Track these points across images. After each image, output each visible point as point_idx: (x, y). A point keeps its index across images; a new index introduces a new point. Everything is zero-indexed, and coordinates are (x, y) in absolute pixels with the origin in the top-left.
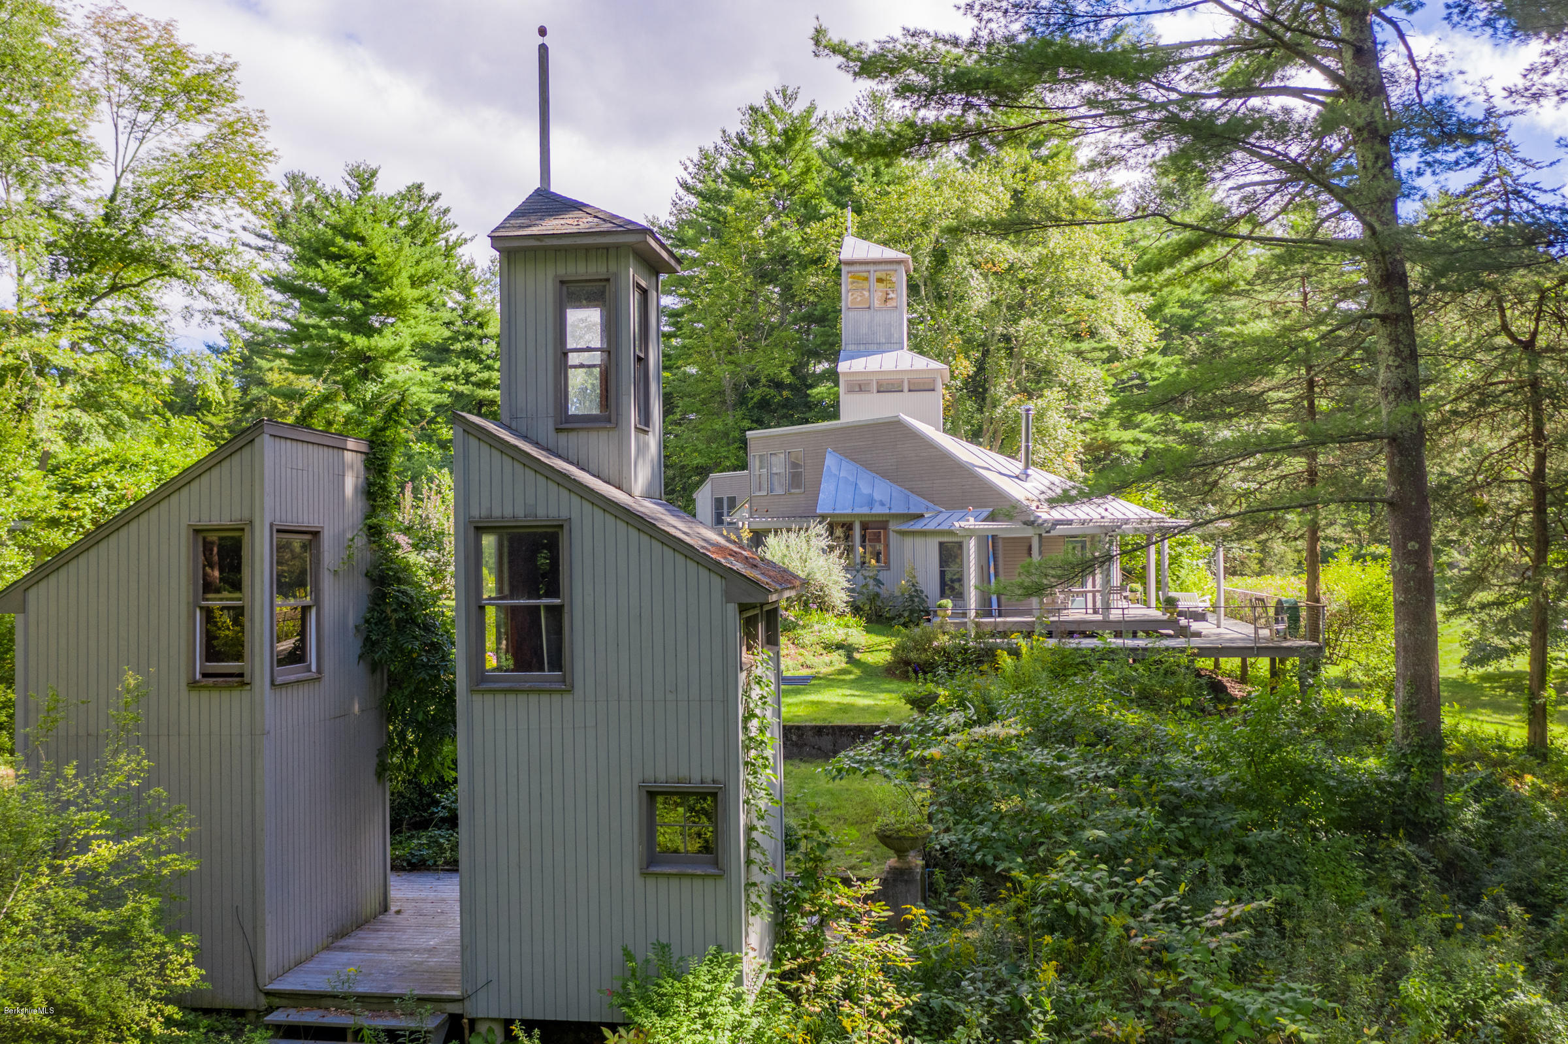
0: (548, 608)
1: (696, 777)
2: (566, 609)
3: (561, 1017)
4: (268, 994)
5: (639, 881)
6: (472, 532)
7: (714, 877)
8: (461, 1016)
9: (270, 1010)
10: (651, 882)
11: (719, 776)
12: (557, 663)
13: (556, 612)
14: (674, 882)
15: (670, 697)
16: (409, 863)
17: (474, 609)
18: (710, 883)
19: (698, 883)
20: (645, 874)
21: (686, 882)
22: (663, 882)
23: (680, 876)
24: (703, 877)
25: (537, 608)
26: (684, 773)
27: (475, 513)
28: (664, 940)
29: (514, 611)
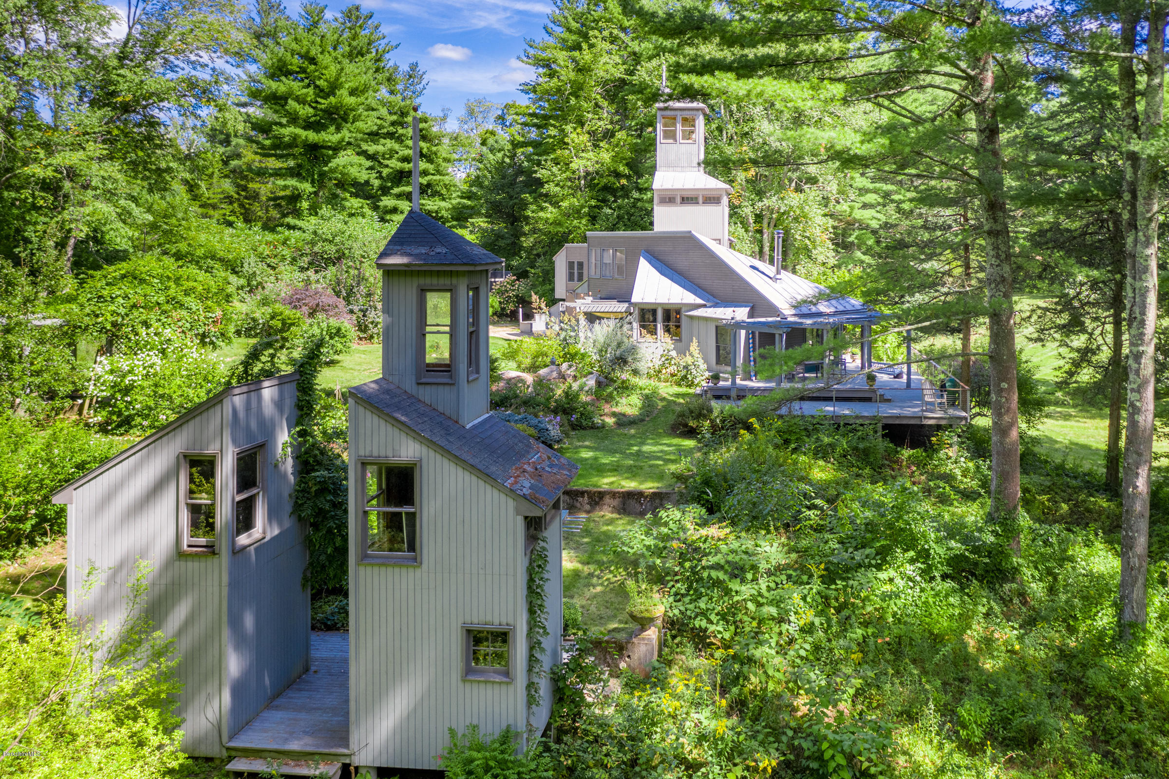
0: (407, 513)
1: (496, 622)
2: (418, 516)
3: (412, 767)
4: (228, 749)
5: (461, 684)
6: (359, 466)
7: (507, 683)
8: (349, 765)
9: (230, 759)
10: (468, 685)
11: (511, 622)
12: (412, 547)
13: (412, 516)
14: (482, 686)
15: (481, 572)
16: (326, 625)
17: (360, 513)
18: (504, 687)
19: (496, 687)
20: (464, 681)
21: (489, 686)
22: (475, 686)
23: (486, 682)
24: (500, 683)
25: (400, 514)
26: (489, 618)
27: (362, 453)
28: (475, 722)
29: (386, 514)
